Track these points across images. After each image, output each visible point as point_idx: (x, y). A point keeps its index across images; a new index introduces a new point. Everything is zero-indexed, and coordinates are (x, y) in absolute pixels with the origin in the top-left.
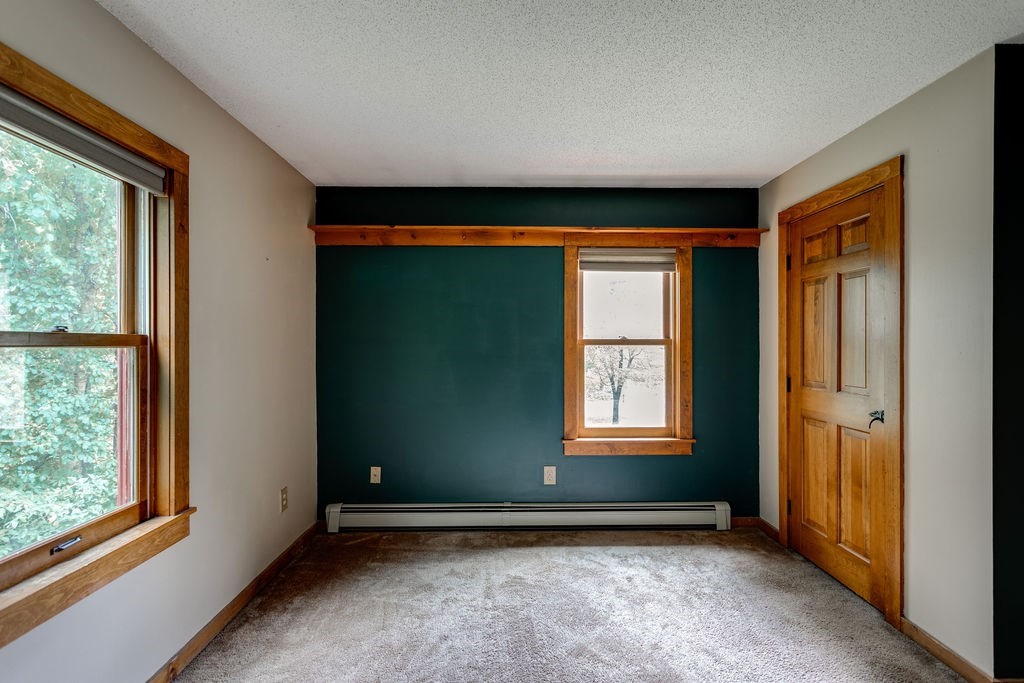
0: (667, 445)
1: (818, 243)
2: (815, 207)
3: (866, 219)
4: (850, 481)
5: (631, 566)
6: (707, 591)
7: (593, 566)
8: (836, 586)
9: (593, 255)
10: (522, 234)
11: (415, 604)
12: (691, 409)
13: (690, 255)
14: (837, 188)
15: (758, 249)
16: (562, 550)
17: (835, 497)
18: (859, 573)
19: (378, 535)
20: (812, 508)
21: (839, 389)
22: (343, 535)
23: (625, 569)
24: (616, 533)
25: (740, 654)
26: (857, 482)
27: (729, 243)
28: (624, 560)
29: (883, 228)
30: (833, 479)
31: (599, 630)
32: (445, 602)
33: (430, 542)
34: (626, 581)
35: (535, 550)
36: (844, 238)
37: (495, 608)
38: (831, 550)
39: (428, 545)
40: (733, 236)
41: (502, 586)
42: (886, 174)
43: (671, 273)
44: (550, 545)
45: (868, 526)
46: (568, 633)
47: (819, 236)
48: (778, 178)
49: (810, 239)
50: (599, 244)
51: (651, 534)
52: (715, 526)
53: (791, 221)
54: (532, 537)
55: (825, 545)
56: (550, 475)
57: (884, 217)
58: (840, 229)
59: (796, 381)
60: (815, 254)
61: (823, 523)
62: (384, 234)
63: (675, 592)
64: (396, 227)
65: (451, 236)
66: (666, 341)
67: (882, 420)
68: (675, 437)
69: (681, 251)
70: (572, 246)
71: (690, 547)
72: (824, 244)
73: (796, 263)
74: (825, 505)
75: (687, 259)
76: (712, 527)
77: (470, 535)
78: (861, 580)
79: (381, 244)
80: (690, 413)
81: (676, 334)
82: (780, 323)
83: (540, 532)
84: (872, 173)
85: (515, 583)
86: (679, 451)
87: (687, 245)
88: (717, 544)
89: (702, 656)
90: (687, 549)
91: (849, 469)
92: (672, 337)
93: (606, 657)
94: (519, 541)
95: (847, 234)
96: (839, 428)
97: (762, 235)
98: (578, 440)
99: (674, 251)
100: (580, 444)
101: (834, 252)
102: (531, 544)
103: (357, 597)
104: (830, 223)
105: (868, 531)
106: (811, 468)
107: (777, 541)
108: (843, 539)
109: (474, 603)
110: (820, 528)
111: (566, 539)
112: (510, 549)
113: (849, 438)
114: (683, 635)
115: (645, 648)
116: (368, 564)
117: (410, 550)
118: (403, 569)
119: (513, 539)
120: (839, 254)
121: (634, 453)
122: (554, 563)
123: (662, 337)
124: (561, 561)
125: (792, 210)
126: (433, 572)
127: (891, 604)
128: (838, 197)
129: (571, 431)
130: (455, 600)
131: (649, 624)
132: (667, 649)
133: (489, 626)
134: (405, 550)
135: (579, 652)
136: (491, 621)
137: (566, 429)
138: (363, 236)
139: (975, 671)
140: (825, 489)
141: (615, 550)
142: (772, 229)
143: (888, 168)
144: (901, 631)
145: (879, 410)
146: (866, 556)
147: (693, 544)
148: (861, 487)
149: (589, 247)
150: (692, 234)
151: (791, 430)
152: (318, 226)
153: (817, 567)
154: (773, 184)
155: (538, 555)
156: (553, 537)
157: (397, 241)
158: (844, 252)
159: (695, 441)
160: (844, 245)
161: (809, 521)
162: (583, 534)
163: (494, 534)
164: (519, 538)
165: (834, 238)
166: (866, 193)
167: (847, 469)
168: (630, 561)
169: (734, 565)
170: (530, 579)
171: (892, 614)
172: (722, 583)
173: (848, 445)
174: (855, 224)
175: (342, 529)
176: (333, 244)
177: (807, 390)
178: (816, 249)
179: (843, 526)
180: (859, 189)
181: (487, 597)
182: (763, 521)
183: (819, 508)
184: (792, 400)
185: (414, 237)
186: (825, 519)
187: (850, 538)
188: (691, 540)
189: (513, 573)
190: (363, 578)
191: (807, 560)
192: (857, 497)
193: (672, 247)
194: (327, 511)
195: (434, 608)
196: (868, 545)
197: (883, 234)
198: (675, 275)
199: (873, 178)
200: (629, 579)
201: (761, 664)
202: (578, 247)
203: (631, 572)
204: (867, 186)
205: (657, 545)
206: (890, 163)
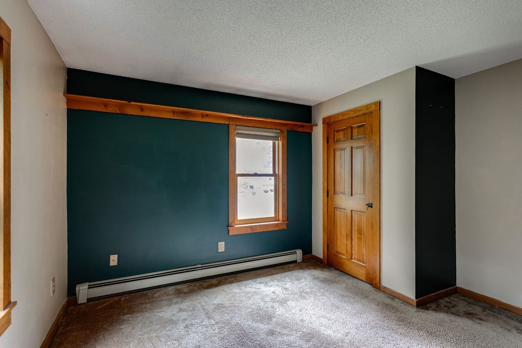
0: (276, 225)
1: (342, 133)
2: (341, 118)
3: (363, 125)
4: (356, 233)
5: (271, 286)
6: (308, 290)
7: (254, 290)
8: (351, 278)
9: (243, 130)
10: (207, 115)
11: (168, 333)
12: (286, 208)
13: (286, 134)
14: (351, 111)
15: (311, 133)
16: (234, 285)
17: (350, 241)
18: (361, 271)
19: (118, 298)
20: (338, 247)
21: (352, 195)
22: (91, 303)
23: (269, 288)
24: (255, 272)
25: (335, 314)
26: (360, 232)
27: (301, 130)
28: (266, 284)
29: (372, 129)
30: (349, 233)
31: (274, 320)
32: (186, 327)
33: (156, 295)
34: (273, 294)
35: (221, 288)
36: (354, 132)
37: (217, 323)
38: (348, 263)
39: (156, 298)
40: (302, 126)
41: (214, 311)
42: (373, 108)
43: (277, 142)
44: (227, 284)
45: (365, 251)
46: (261, 326)
47: (342, 130)
48: (322, 103)
49: (338, 131)
50: (246, 125)
51: (272, 270)
52: (296, 261)
53: (329, 123)
54: (214, 281)
55: (345, 261)
56: (222, 246)
57: (372, 124)
58: (352, 128)
59: (331, 192)
60: (339, 138)
61: (344, 252)
62: (121, 106)
63: (296, 294)
64: (132, 103)
65: (165, 112)
66: (274, 175)
67: (372, 207)
68: (279, 221)
69: (282, 132)
70: (233, 124)
71: (291, 272)
72: (344, 134)
73: (331, 141)
74: (345, 245)
75: (285, 136)
76: (295, 262)
77: (179, 287)
78: (361, 273)
79: (119, 112)
80: (286, 209)
81: (280, 171)
82: (324, 167)
83: (219, 278)
84: (367, 107)
85: (219, 306)
86: (281, 228)
87: (285, 129)
88: (300, 269)
89: (322, 319)
90: (290, 273)
91: (356, 228)
92: (277, 172)
93: (285, 332)
94: (209, 285)
95: (355, 131)
96: (352, 211)
97: (314, 127)
98: (236, 226)
99: (279, 131)
100: (237, 228)
101: (350, 138)
102: (216, 285)
103: (127, 339)
104: (348, 125)
105: (365, 253)
106: (338, 229)
107: (322, 263)
108: (353, 257)
109: (204, 323)
110: (343, 254)
111: (233, 279)
112: (206, 290)
113: (356, 215)
114: (310, 312)
115: (299, 323)
116: (122, 317)
117: (146, 303)
118: (147, 315)
119: (205, 284)
120: (352, 138)
121: (262, 231)
122: (234, 292)
123: (272, 173)
124: (237, 291)
125: (329, 118)
126: (168, 312)
127: (376, 279)
128: (352, 115)
129: (232, 222)
130: (192, 325)
131: (294, 311)
132: (308, 320)
133: (219, 333)
134: (143, 304)
135: (271, 333)
136: (219, 330)
137: (230, 221)
138: (106, 106)
139: (409, 299)
140: (345, 238)
141: (259, 280)
142: (319, 125)
143: (374, 106)
144: (380, 290)
145: (370, 203)
146: (363, 263)
147: (291, 271)
148: (361, 234)
149: (240, 126)
150: (287, 124)
151: (329, 214)
152: (69, 95)
153: (341, 271)
154: (320, 105)
155: (223, 290)
156: (226, 279)
157: (130, 111)
158: (354, 137)
159: (288, 222)
160: (354, 135)
161: (337, 252)
162: (240, 275)
163: (193, 284)
164: (208, 284)
165: (349, 131)
166: (365, 114)
167: (355, 228)
168: (269, 283)
169: (312, 277)
170: (227, 304)
171: (376, 284)
172: (312, 286)
173: (355, 218)
174: (358, 127)
175: (89, 300)
176: (81, 108)
177: (336, 196)
178: (340, 136)
179: (353, 252)
180: (361, 113)
181: (209, 318)
182: (314, 256)
183: (342, 245)
184: (329, 200)
185: (142, 110)
186: (345, 251)
187: (356, 257)
188: (289, 269)
189: (215, 302)
190: (123, 326)
191: (336, 269)
192: (360, 239)
193: (278, 129)
194: (77, 289)
195: (182, 333)
196: (365, 258)
197: (372, 133)
198: (279, 143)
199: (368, 109)
200: (274, 293)
201: (344, 316)
202: (236, 125)
203: (273, 289)
204: (365, 111)
205: (276, 274)
206: (375, 103)
